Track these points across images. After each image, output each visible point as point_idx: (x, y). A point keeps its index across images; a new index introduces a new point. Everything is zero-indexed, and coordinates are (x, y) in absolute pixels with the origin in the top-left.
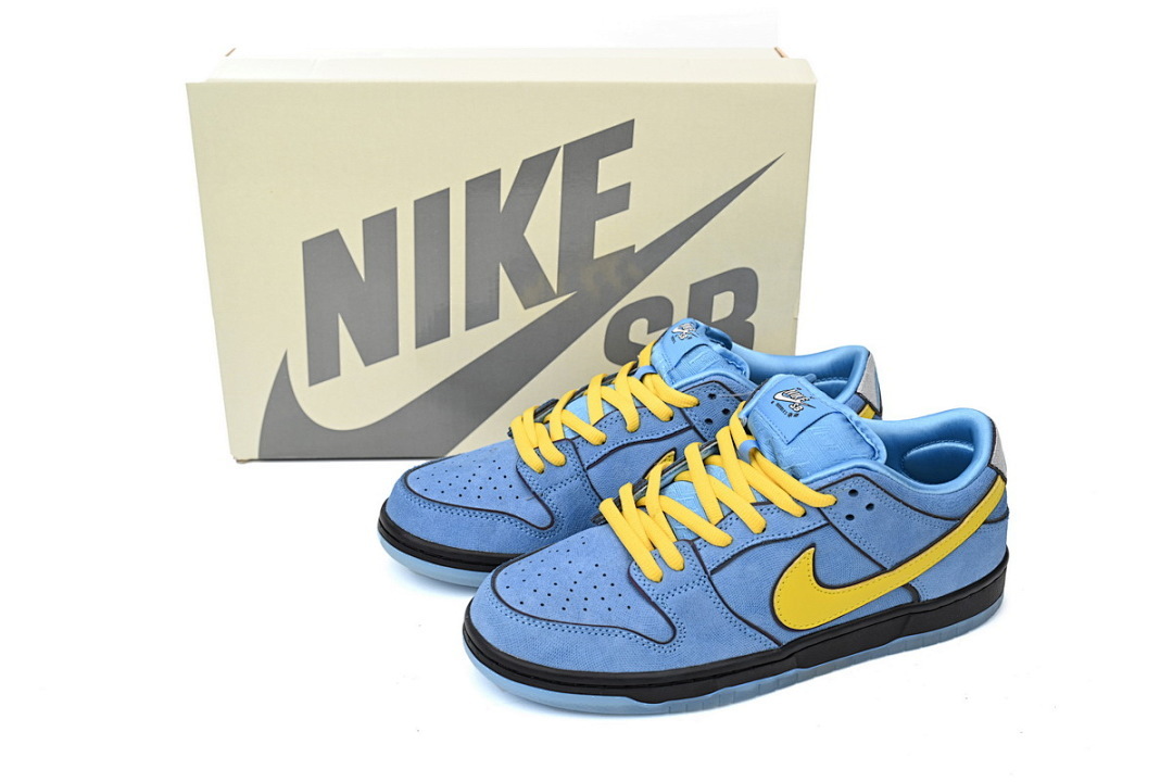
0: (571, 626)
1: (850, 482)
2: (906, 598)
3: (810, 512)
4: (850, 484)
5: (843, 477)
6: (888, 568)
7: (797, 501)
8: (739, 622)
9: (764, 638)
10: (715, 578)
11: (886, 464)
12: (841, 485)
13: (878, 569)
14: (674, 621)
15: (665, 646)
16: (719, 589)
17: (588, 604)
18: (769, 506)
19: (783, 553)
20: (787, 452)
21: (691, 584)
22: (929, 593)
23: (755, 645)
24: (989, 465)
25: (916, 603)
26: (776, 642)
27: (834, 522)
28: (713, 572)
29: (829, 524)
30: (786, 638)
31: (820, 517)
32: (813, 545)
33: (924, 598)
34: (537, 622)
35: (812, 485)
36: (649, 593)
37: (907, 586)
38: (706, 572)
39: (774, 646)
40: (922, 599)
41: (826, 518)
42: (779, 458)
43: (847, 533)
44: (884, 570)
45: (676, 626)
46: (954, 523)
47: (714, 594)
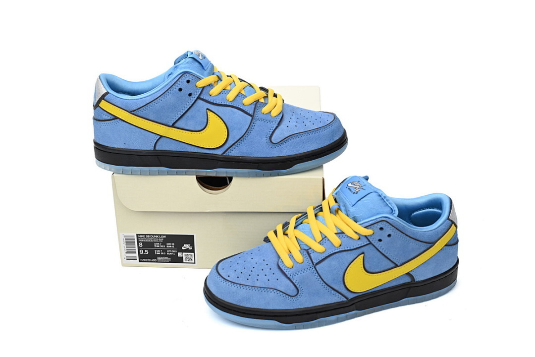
0: (250, 287)
1: (380, 224)
2: (408, 280)
3: (361, 237)
4: (380, 225)
5: (376, 221)
6: (399, 265)
7: (356, 233)
8: (328, 287)
9: (340, 295)
10: (317, 267)
11: (398, 216)
12: (375, 225)
13: (394, 265)
14: (298, 286)
15: (294, 298)
16: (319, 272)
17: (259, 278)
18: (343, 235)
19: (349, 256)
20: (352, 210)
21: (306, 269)
22: (419, 278)
23: (335, 299)
24: (448, 219)
25: (413, 282)
26: (346, 297)
27: (373, 242)
28: (317, 264)
29: (370, 243)
30: (350, 296)
31: (366, 240)
32: (363, 253)
33: (417, 280)
34: (235, 285)
35: (362, 225)
36: (287, 273)
37: (408, 274)
38: (313, 264)
39: (345, 299)
40: (416, 281)
41: (369, 241)
42: (349, 213)
43: (379, 248)
44: (397, 266)
45: (299, 288)
46: (431, 245)
47: (317, 274)
